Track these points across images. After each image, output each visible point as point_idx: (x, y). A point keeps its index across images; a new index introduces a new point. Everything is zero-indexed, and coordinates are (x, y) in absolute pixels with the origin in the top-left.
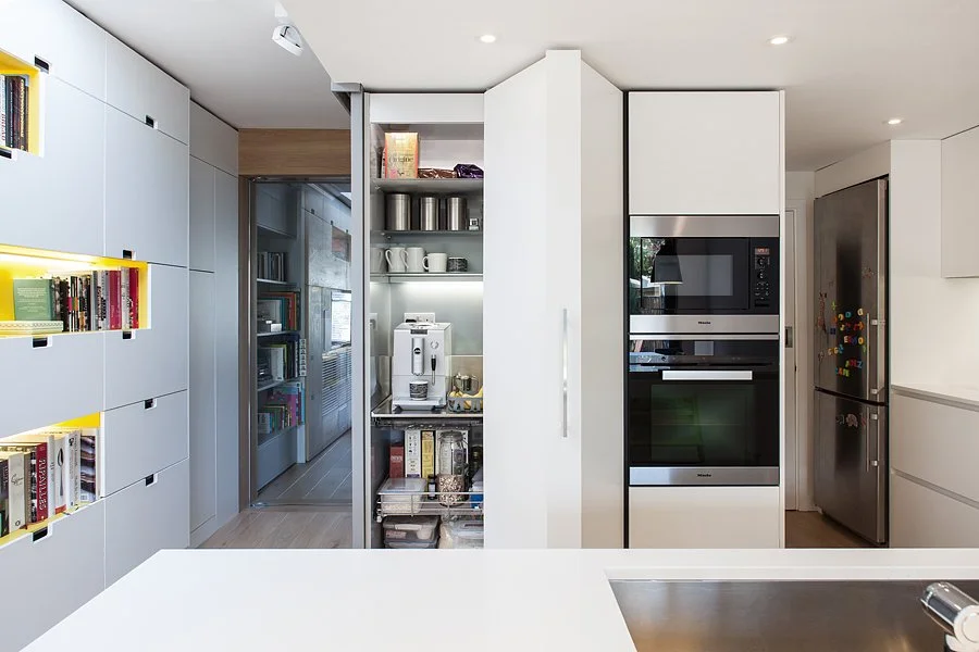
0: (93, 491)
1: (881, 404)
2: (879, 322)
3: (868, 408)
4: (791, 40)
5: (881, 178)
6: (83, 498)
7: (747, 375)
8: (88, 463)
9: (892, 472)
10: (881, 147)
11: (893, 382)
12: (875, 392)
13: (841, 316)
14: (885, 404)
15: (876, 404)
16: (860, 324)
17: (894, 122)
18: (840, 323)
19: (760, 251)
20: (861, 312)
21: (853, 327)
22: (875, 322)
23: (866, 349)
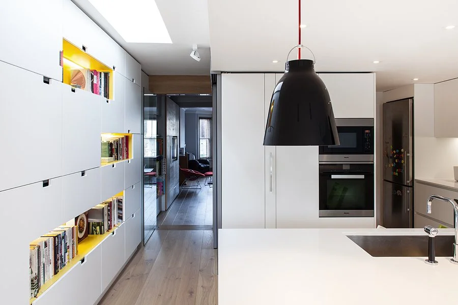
0: (122, 219)
1: (411, 186)
2: (410, 155)
3: (406, 188)
4: (380, 62)
5: (411, 98)
6: (119, 221)
7: (362, 177)
8: (120, 209)
9: (415, 213)
10: (411, 86)
11: (416, 178)
12: (408, 182)
13: (395, 152)
14: (412, 186)
15: (409, 186)
16: (402, 155)
17: (415, 79)
18: (394, 154)
19: (367, 131)
20: (402, 150)
21: (399, 156)
22: (408, 155)
23: (405, 165)
